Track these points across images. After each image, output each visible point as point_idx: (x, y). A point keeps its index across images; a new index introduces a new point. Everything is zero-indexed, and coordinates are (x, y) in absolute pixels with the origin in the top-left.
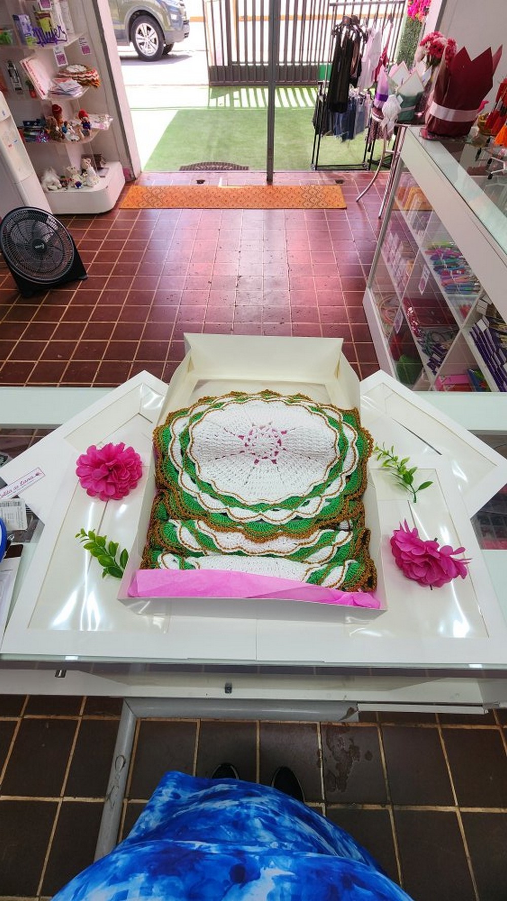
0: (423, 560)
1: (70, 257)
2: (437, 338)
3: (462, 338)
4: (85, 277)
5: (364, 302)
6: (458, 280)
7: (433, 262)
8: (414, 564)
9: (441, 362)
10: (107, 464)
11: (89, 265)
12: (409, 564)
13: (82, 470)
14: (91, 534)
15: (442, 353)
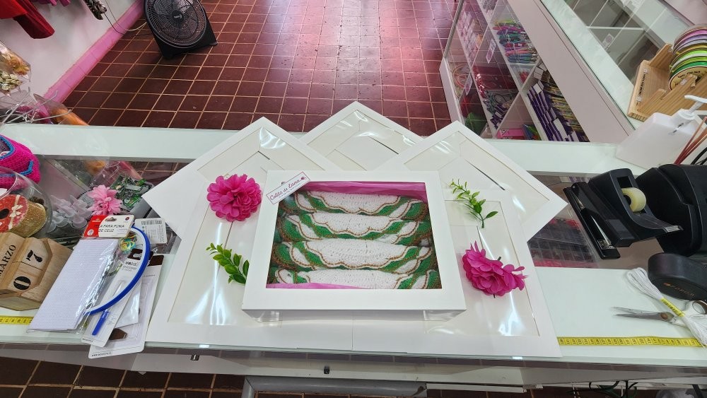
0: (489, 275)
1: (202, 27)
2: (499, 99)
3: (521, 99)
4: (215, 44)
5: (441, 69)
6: (519, 51)
7: (499, 36)
8: (482, 277)
9: (502, 119)
10: (232, 191)
11: (219, 34)
12: (478, 278)
13: (212, 196)
14: (219, 248)
15: (503, 111)
